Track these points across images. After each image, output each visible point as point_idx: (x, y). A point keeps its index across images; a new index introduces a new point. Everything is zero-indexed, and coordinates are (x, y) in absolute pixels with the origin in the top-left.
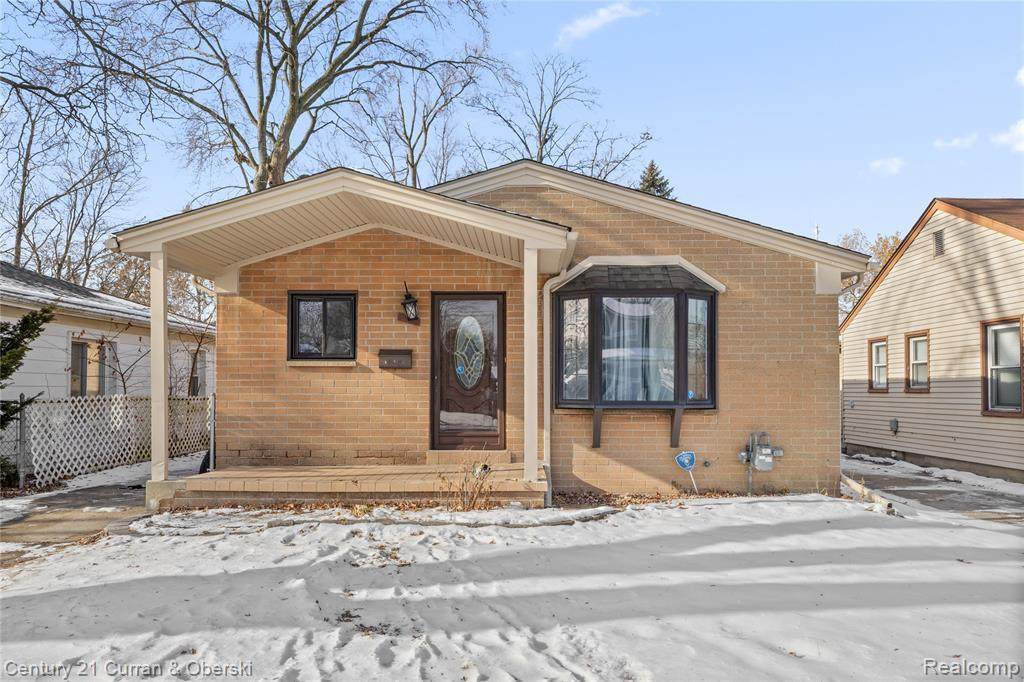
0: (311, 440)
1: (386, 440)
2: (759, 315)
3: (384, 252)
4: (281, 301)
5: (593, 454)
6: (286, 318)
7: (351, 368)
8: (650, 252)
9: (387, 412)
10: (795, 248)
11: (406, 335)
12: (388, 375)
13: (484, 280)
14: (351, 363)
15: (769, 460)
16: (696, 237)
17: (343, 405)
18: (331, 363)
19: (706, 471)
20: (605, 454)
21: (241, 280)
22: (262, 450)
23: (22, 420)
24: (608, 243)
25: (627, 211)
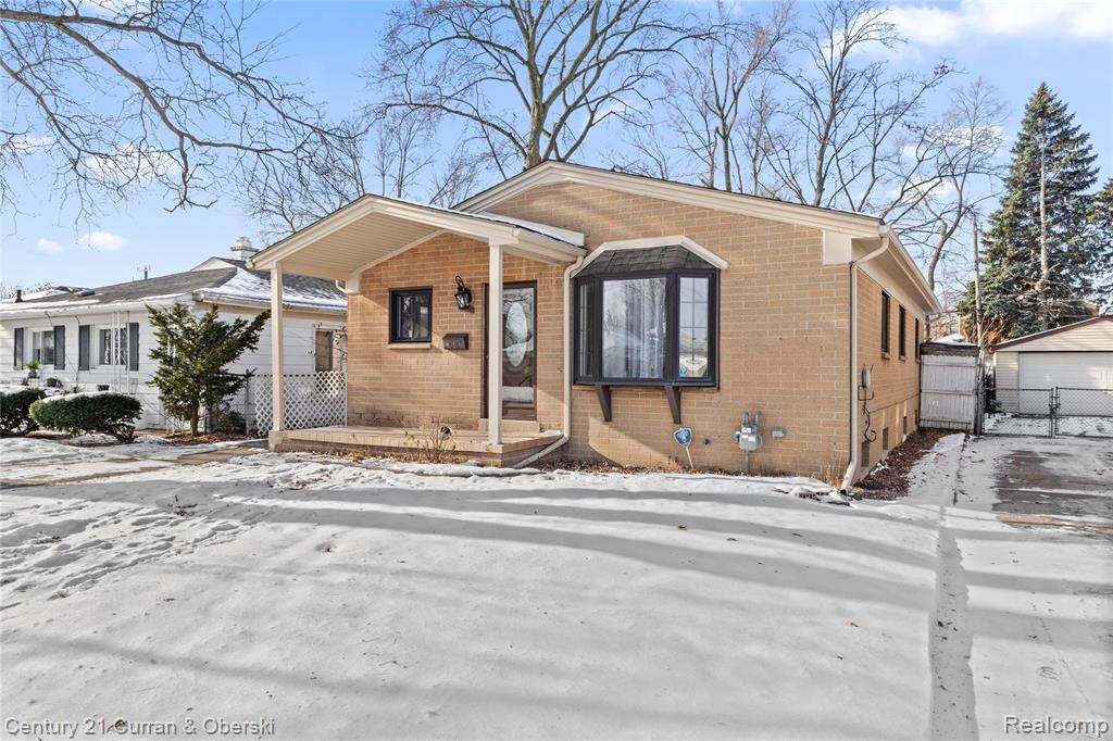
0: (405, 407)
1: (452, 409)
2: (761, 290)
3: (449, 253)
4: (384, 297)
5: (606, 428)
6: (387, 311)
7: (428, 349)
8: (657, 234)
9: (453, 386)
10: (799, 217)
11: (464, 322)
12: (452, 355)
13: (521, 271)
14: (427, 345)
15: (752, 439)
16: (699, 215)
17: (423, 379)
18: (414, 346)
19: (707, 449)
20: (616, 428)
21: (361, 282)
22: (374, 414)
23: (247, 388)
24: (619, 228)
25: (637, 196)
